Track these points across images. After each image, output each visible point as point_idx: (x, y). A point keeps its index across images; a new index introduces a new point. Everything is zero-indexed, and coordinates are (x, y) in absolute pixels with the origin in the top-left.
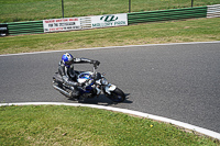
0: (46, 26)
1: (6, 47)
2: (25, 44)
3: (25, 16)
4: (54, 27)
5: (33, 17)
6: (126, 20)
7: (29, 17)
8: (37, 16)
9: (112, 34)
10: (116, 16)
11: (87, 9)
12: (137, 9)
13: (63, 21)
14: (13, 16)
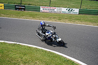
0: (41, 9)
1: (23, 16)
2: (31, 15)
3: (33, 3)
4: (45, 10)
5: (36, 4)
6: (78, 12)
7: (35, 4)
8: (38, 4)
9: (70, 17)
10: (74, 9)
11: (61, 4)
12: (84, 7)
13: (49, 8)
14: (28, 3)
